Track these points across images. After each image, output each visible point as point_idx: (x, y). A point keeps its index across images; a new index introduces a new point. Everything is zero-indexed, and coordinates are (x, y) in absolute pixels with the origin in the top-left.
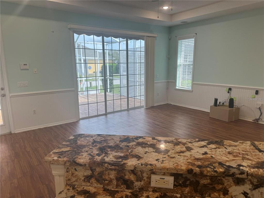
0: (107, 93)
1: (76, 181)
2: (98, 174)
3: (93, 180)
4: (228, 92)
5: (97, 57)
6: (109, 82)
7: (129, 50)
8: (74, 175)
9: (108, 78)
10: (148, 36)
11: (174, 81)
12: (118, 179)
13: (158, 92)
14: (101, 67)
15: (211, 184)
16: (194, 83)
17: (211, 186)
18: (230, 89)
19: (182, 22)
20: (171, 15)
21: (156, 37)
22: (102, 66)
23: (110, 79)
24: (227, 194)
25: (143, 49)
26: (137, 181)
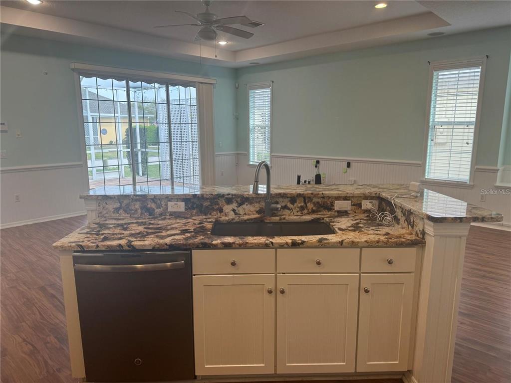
0: (137, 178)
1: (107, 213)
2: (126, 205)
3: (121, 211)
4: (316, 167)
5: (117, 113)
6: (141, 157)
7: (171, 102)
8: (105, 208)
9: (139, 150)
10: (202, 83)
11: (246, 153)
12: (142, 208)
13: (223, 170)
14: (125, 130)
15: (211, 206)
16: (273, 154)
17: (211, 207)
18: (318, 162)
19: (251, 63)
20: (235, 53)
21: (213, 84)
22: (127, 129)
23: (142, 153)
24: (222, 212)
25: (194, 102)
26: (157, 208)
